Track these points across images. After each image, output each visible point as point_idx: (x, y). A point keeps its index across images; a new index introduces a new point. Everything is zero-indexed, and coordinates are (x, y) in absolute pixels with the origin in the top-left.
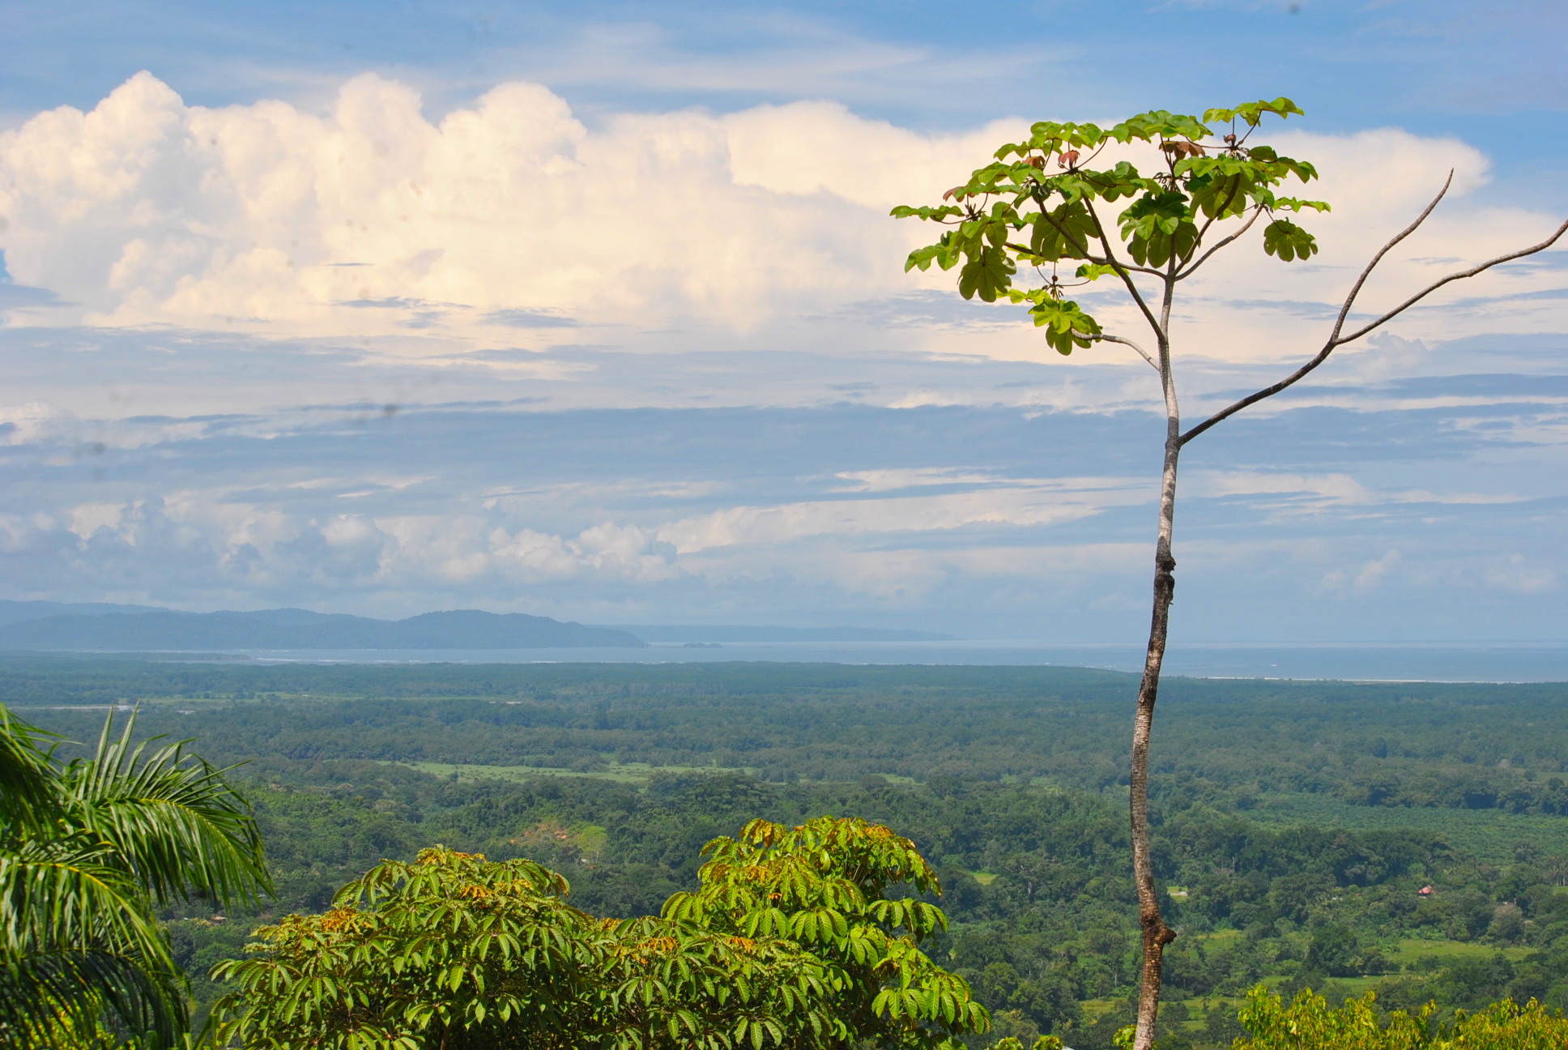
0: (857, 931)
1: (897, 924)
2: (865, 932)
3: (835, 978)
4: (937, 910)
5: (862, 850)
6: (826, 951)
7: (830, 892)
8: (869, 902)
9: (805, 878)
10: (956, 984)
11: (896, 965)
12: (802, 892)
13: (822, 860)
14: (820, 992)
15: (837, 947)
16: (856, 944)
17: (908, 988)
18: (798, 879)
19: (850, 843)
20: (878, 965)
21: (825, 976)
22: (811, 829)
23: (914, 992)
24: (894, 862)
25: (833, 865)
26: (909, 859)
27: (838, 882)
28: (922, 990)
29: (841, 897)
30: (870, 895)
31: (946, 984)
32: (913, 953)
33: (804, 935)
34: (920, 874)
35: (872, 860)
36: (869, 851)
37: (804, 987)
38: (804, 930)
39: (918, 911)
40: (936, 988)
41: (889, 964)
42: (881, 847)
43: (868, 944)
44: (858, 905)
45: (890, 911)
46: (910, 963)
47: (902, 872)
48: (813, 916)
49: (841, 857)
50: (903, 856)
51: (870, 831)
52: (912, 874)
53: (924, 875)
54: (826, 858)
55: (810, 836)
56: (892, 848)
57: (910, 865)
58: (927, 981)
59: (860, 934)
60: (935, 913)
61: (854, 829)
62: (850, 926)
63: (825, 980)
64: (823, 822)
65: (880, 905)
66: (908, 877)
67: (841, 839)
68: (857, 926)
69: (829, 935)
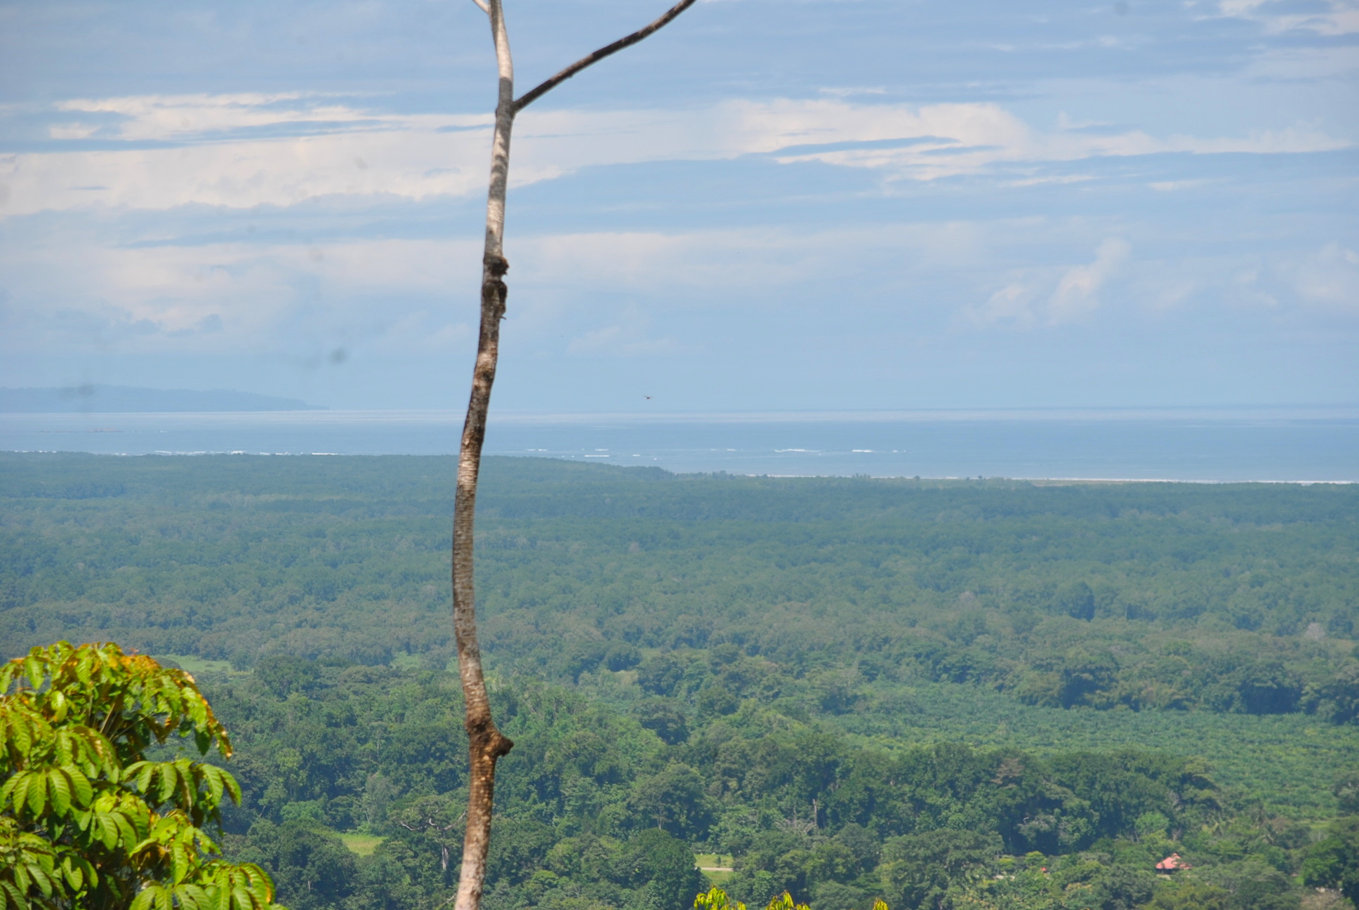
0: (105, 803)
1: (166, 795)
2: (117, 804)
3: (73, 869)
4: (227, 775)
5: (114, 688)
6: (59, 831)
7: (66, 745)
8: (124, 766)
9: (29, 723)
10: (254, 877)
11: (163, 851)
12: (23, 743)
13: (54, 705)
14: (47, 889)
15: (75, 825)
16: (104, 822)
17: (185, 882)
18: (18, 725)
19: (95, 676)
20: (138, 848)
21: (57, 866)
22: (37, 658)
23: (191, 888)
24: (163, 707)
25: (70, 712)
26: (184, 701)
27: (77, 730)
28: (204, 887)
29: (81, 753)
30: (125, 755)
31: (238, 878)
32: (189, 832)
33: (26, 806)
34: (201, 726)
35: (129, 701)
36: (124, 689)
37: (24, 882)
38: (26, 800)
39: (197, 775)
40: (223, 883)
41: (153, 848)
42: (143, 685)
43: (121, 820)
44: (107, 768)
45: (155, 778)
46: (186, 846)
47: (173, 722)
48: (40, 779)
49: (82, 701)
50: (175, 696)
51: (127, 662)
52: (188, 725)
53: (208, 729)
54: (59, 701)
55: (35, 668)
56: (160, 684)
57: (186, 709)
58: (210, 874)
59: (110, 806)
60: (223, 779)
61: (102, 655)
62: (95, 797)
63: (57, 874)
64: (56, 651)
65: (140, 768)
66: (183, 729)
67: (83, 670)
68: (106, 794)
69: (64, 805)
